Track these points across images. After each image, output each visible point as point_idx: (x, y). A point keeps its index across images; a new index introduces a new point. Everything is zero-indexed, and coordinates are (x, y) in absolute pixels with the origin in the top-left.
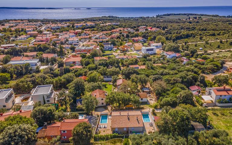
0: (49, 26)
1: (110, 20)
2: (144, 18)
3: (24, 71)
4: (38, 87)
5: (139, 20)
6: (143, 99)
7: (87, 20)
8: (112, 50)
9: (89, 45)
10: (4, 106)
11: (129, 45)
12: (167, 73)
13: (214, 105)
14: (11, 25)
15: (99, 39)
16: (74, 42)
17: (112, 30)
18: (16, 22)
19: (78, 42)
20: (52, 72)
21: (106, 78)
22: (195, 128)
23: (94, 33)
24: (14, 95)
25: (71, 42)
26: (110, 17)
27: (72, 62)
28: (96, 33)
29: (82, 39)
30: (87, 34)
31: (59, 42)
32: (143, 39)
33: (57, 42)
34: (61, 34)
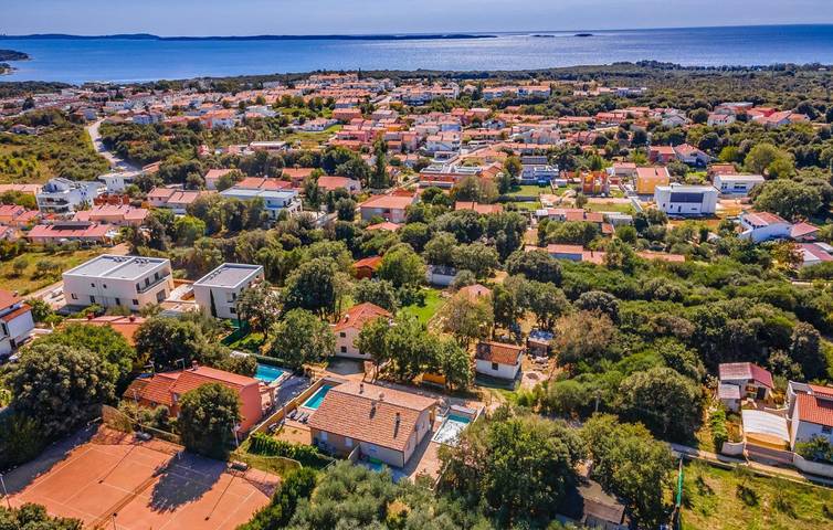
0: (404, 91)
1: (631, 76)
2: (791, 71)
3: (246, 218)
4: (226, 266)
5: (757, 80)
6: (500, 366)
7: (548, 74)
8: (548, 184)
9: (480, 161)
10: (136, 302)
11: (623, 171)
12: (673, 295)
13: (788, 462)
14: (313, 86)
15: (531, 142)
16: (441, 147)
17: (599, 114)
18: (325, 77)
19: (454, 150)
20: (304, 230)
21: (440, 273)
22: (585, 511)
23: (528, 121)
24: (170, 279)
25: (434, 146)
26: (644, 64)
27: (380, 211)
28: (534, 122)
29: (473, 139)
30: (501, 123)
31: (399, 143)
32: (695, 155)
33: (390, 143)
34: (420, 119)
